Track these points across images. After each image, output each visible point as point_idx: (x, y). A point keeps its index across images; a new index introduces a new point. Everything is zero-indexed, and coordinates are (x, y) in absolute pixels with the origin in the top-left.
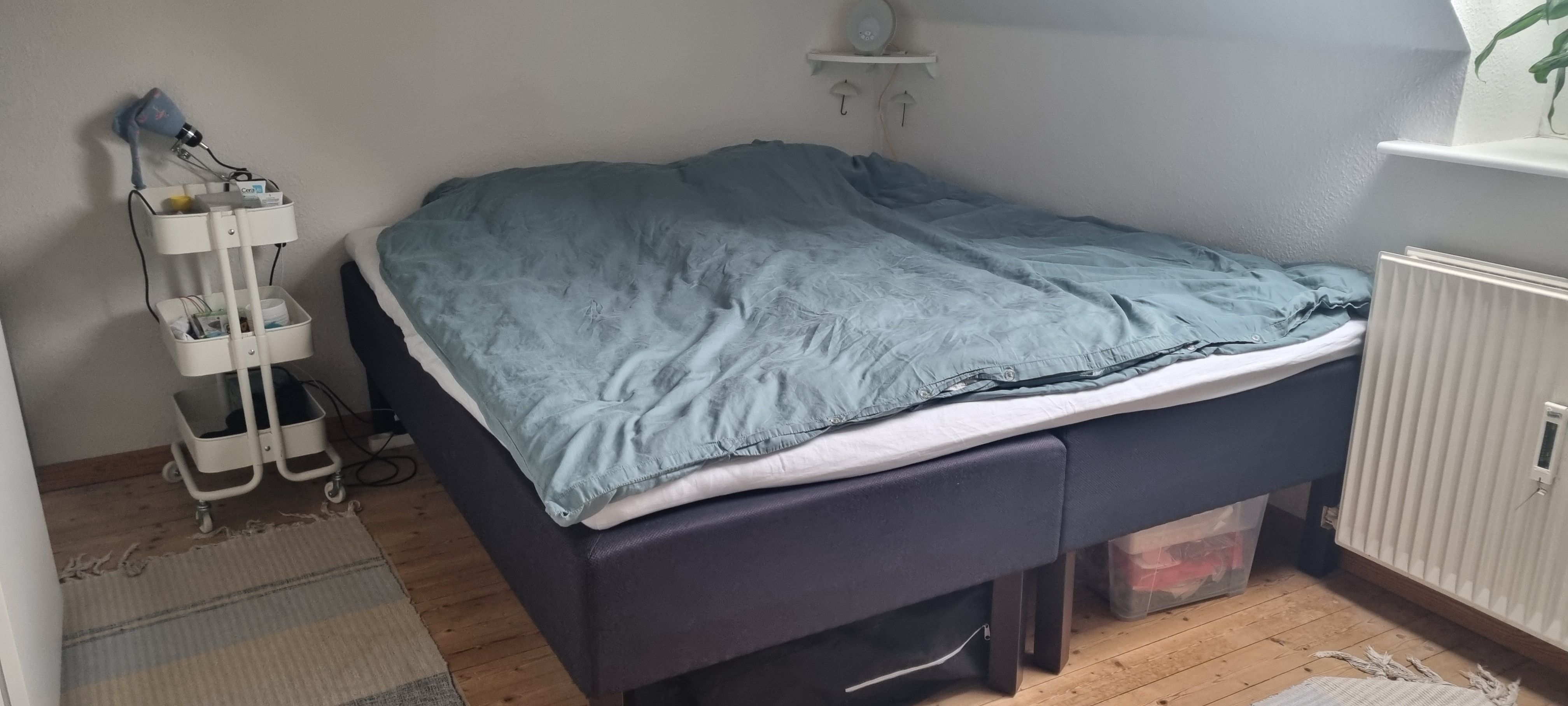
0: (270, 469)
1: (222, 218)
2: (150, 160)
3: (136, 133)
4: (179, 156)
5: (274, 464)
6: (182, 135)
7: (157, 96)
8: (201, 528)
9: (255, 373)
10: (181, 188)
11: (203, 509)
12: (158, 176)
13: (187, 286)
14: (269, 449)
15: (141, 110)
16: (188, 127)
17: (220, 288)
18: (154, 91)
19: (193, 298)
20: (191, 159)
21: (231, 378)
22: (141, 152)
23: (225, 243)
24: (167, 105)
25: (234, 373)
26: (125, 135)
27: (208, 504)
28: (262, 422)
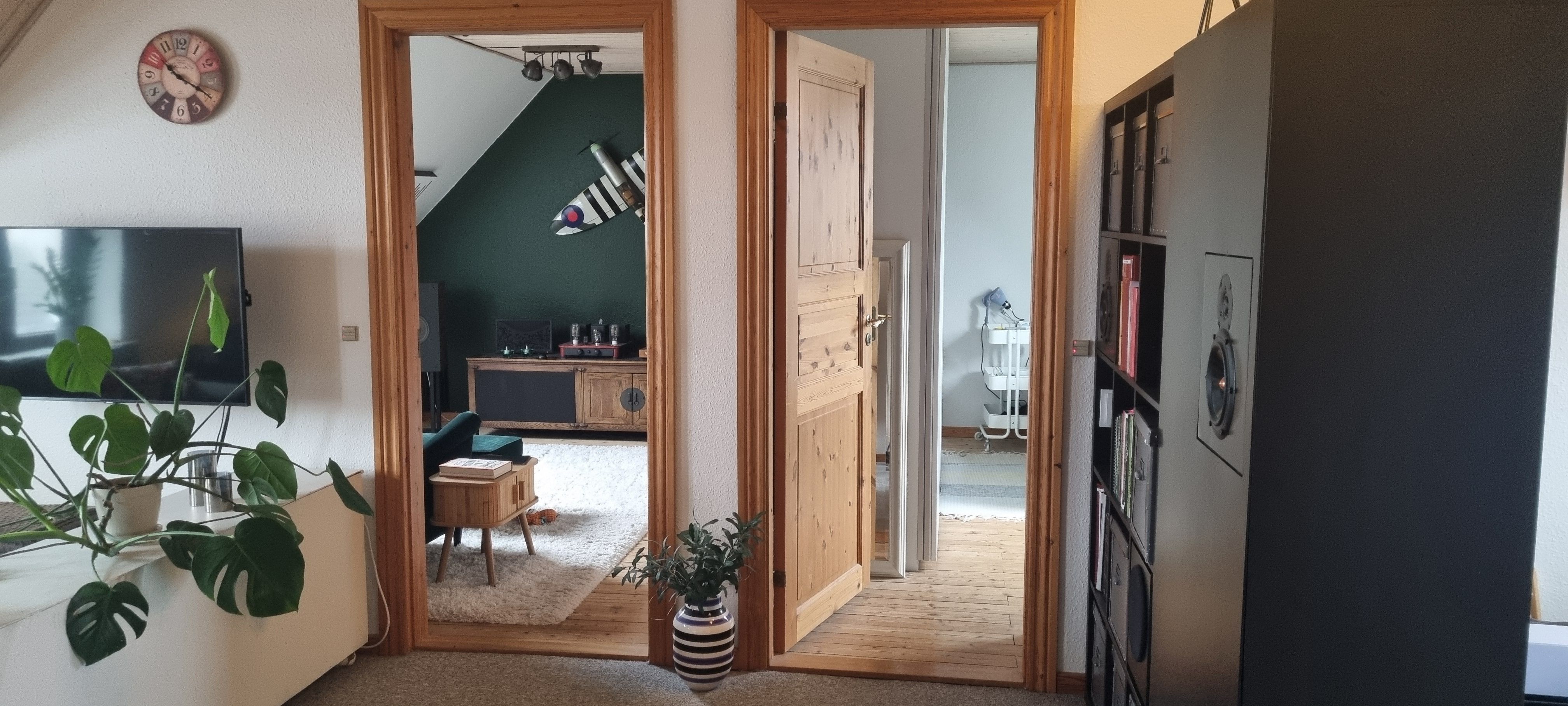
0: (1012, 431)
1: (1012, 333)
2: (992, 314)
3: (989, 303)
4: (1002, 313)
5: (1014, 430)
6: (1004, 305)
7: (999, 290)
8: (985, 450)
9: (1013, 392)
10: (1000, 325)
11: (987, 441)
12: (993, 320)
13: (996, 363)
14: (1013, 423)
15: (992, 295)
16: (1007, 302)
17: (1007, 365)
18: (998, 288)
19: (997, 368)
20: (1006, 314)
21: (1004, 392)
22: (989, 310)
23: (1012, 341)
24: (1001, 293)
25: (1006, 391)
26: (985, 304)
27: (990, 440)
28: (1013, 413)
